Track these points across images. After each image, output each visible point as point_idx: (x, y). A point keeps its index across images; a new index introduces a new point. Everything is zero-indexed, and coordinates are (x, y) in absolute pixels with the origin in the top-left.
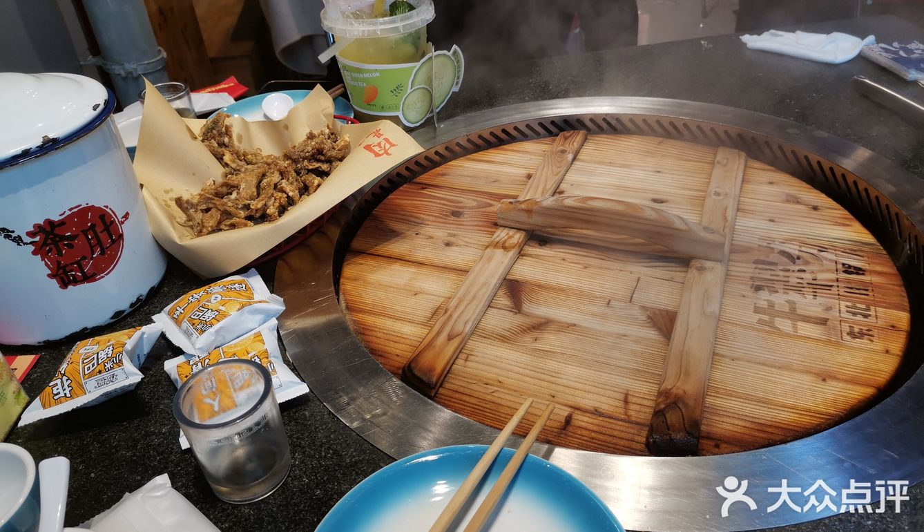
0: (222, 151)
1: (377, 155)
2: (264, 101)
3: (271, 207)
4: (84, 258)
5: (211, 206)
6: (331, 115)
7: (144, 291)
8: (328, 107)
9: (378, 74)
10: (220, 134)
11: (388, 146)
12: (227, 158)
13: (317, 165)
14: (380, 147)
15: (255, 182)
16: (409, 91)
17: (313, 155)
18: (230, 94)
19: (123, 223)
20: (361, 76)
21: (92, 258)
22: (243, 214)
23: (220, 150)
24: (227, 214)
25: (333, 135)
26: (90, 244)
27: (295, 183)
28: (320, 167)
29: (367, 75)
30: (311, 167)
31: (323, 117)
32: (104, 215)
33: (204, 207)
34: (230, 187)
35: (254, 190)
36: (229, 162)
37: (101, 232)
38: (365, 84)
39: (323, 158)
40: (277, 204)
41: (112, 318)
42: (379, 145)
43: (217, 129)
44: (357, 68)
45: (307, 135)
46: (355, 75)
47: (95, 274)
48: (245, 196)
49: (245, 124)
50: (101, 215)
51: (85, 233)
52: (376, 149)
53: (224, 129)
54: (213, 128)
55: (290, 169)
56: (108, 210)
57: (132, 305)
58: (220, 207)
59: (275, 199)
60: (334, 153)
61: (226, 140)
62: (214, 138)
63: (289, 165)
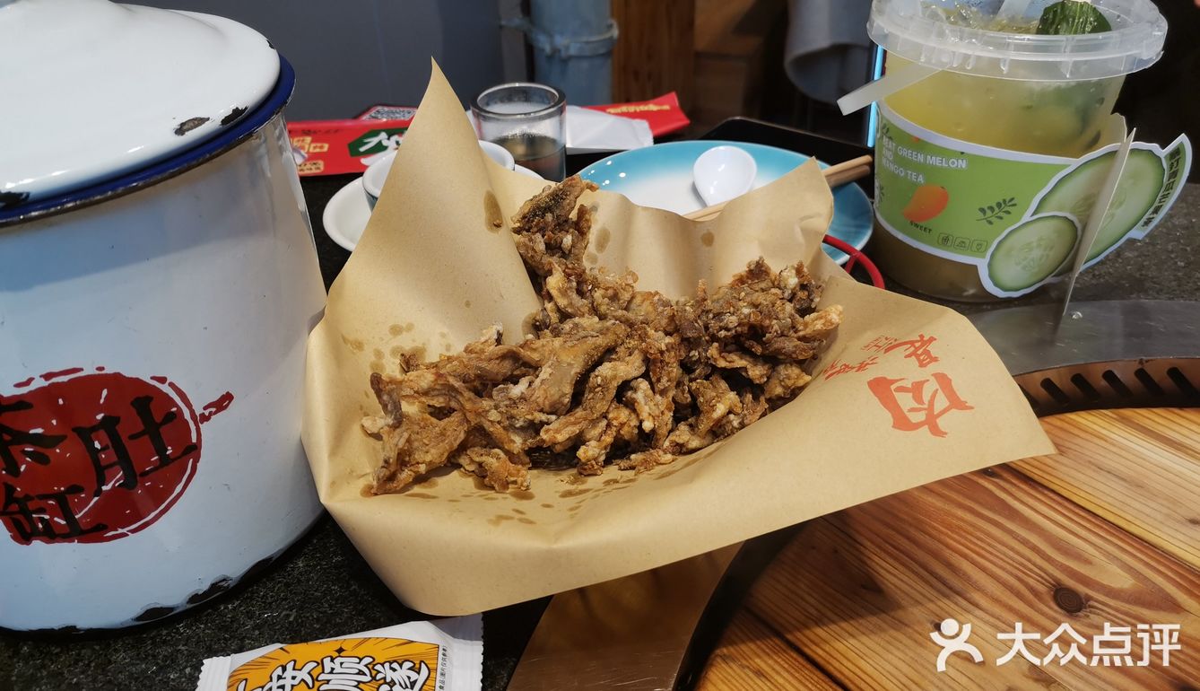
0: (550, 263)
1: (902, 422)
2: (700, 158)
3: (593, 443)
4: (75, 490)
5: (453, 404)
6: (817, 233)
7: (234, 567)
8: (819, 215)
9: (963, 164)
10: (562, 224)
11: (941, 402)
12: (554, 282)
13: (738, 362)
14: (918, 399)
15: (577, 368)
16: (1027, 217)
17: (737, 337)
18: (652, 127)
19: (205, 418)
20: (921, 158)
21: (98, 492)
22: (518, 443)
23: (547, 259)
24: (479, 436)
25: (806, 297)
26: (96, 461)
27: (671, 393)
28: (745, 369)
29: (934, 161)
30: (722, 364)
31: (800, 233)
32: (149, 399)
33: (438, 402)
34: (520, 366)
35: (568, 390)
36: (554, 292)
37: (132, 437)
38: (921, 179)
39: (758, 350)
40: (608, 439)
41: (138, 619)
42: (917, 389)
43: (558, 212)
44: (918, 140)
45: (749, 265)
46: (905, 152)
47: (105, 528)
48: (540, 400)
49: (627, 208)
50: (138, 399)
51: (85, 434)
52: (906, 401)
53: (573, 215)
54: (548, 209)
55: (671, 358)
56: (165, 388)
57: (194, 598)
58: (470, 416)
59: (609, 425)
60: (789, 345)
61: (568, 240)
62: (542, 230)
63: (670, 348)
